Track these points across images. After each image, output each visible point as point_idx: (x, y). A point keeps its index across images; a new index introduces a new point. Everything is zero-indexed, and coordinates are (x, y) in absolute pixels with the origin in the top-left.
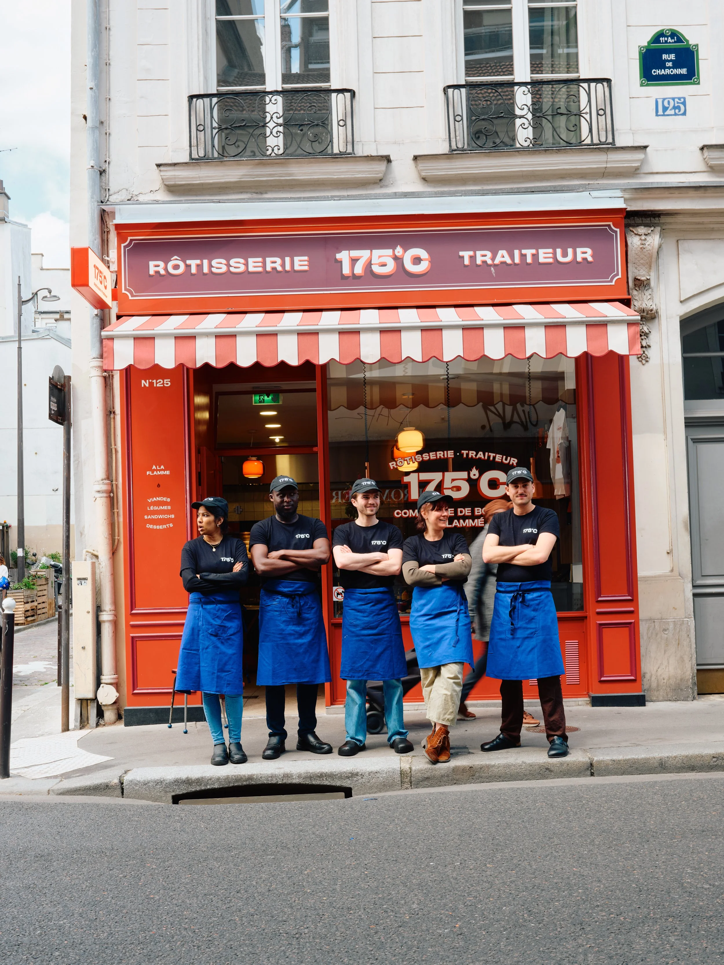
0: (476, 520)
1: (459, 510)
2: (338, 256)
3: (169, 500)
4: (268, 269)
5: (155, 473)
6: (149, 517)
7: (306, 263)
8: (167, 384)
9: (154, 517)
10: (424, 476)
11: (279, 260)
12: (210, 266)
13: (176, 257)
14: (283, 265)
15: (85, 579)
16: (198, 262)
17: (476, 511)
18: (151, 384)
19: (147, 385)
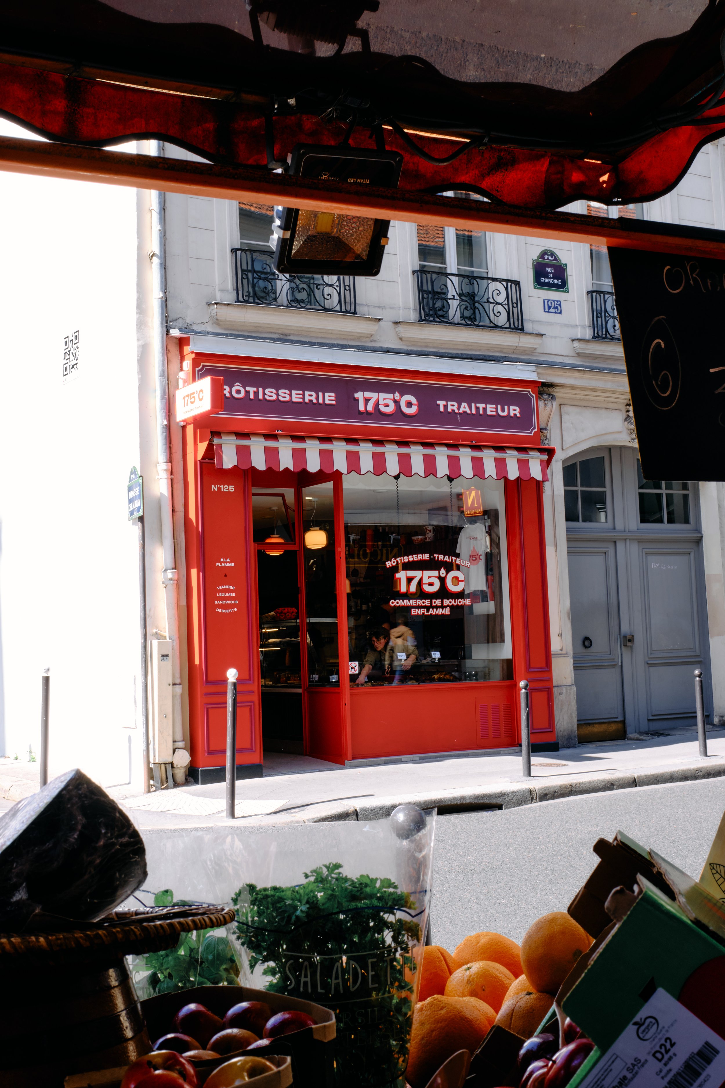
0: (444, 609)
1: (433, 600)
2: (356, 395)
3: (233, 588)
4: (307, 400)
5: (223, 565)
6: (219, 602)
7: (334, 398)
8: (232, 489)
9: (223, 602)
10: (410, 573)
11: (314, 394)
12: (264, 394)
13: (238, 384)
14: (317, 398)
15: (167, 656)
16: (255, 389)
17: (444, 602)
18: (219, 489)
19: (216, 490)
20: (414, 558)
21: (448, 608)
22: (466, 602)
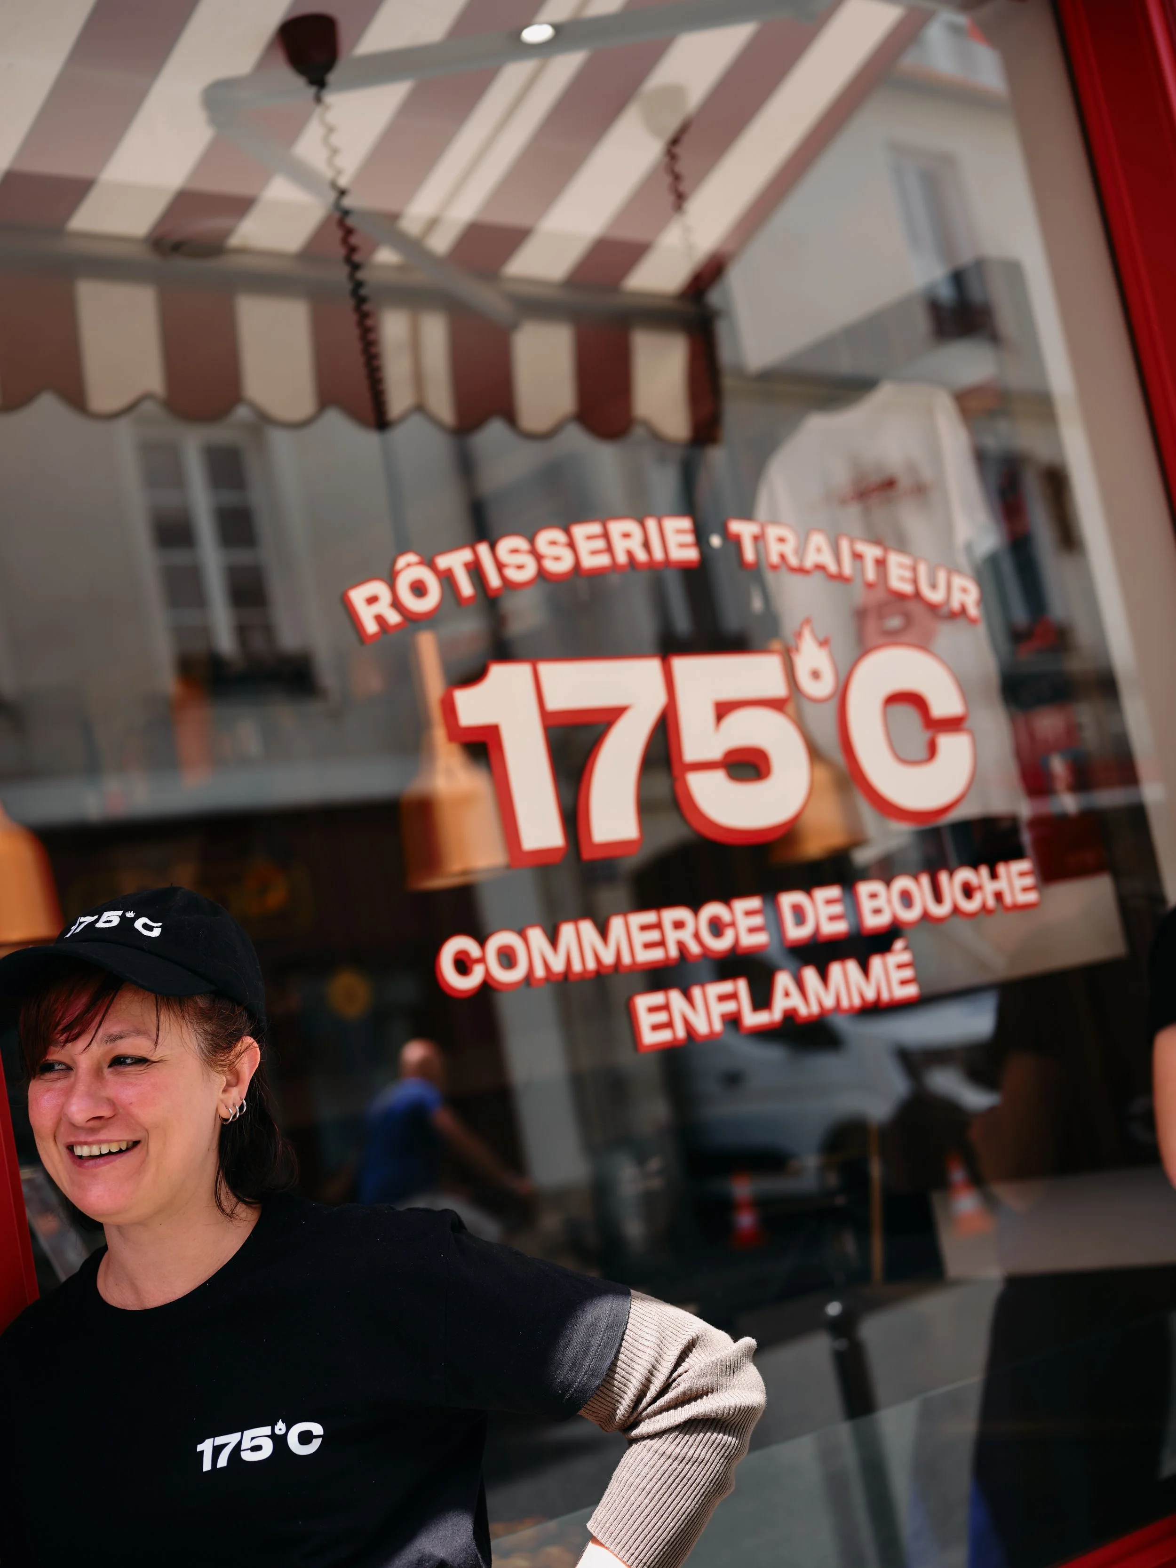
0: (876, 963)
10: (569, 684)
17: (867, 905)
20: (584, 547)
21: (899, 954)
22: (1002, 884)
